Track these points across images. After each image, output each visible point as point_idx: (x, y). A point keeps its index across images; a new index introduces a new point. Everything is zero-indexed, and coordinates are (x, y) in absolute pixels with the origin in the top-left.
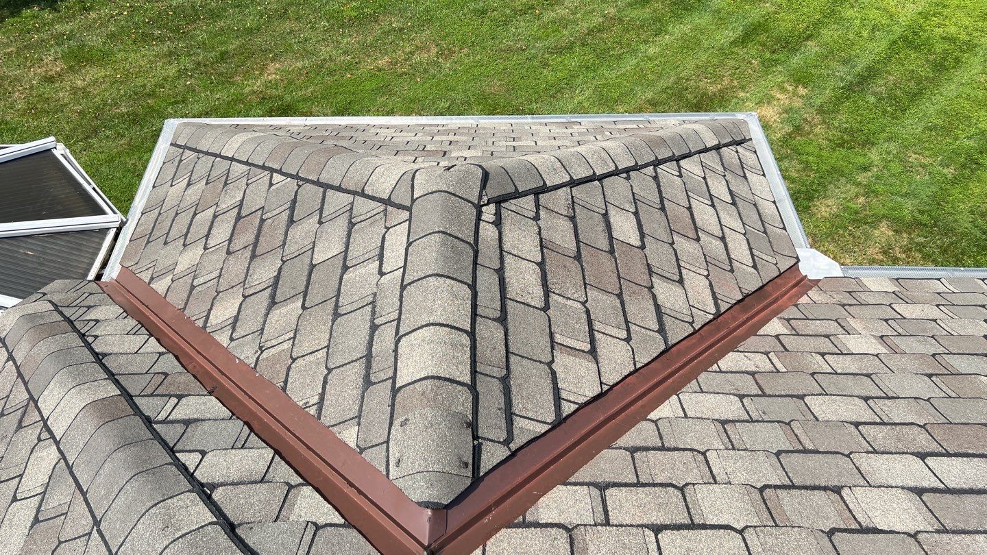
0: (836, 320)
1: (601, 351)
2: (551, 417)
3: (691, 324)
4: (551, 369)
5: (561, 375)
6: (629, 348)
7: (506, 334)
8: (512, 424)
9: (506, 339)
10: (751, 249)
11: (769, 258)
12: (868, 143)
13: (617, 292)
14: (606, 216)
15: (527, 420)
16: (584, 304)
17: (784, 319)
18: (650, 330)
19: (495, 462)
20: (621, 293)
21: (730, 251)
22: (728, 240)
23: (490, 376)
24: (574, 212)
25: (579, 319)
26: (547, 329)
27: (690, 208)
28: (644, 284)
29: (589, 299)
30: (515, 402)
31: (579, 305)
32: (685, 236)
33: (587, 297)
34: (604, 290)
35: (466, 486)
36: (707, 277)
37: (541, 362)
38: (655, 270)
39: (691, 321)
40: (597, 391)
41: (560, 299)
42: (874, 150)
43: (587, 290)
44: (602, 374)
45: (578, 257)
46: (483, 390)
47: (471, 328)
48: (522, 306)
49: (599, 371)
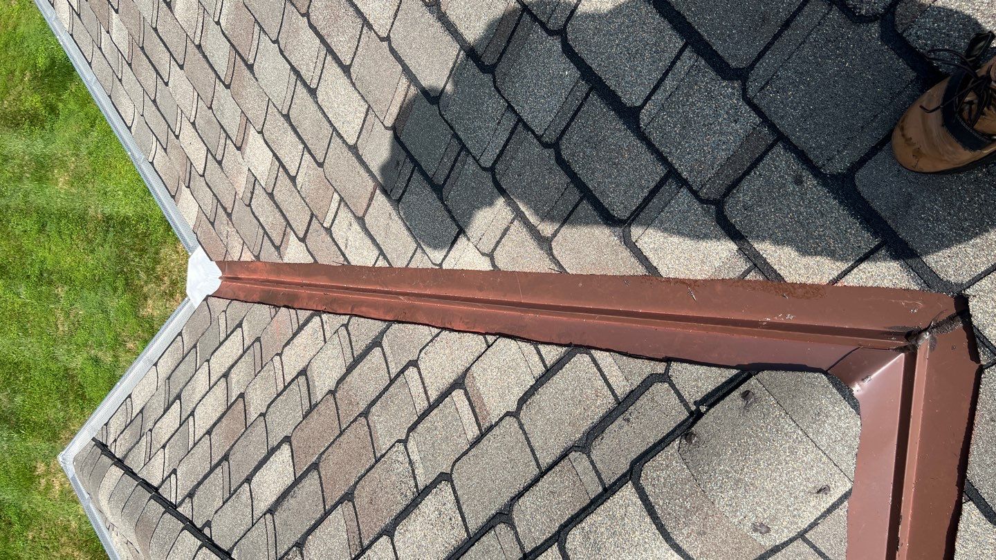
0: (249, 205)
1: (450, 377)
2: (582, 360)
3: (346, 326)
4: (519, 408)
5: (518, 392)
6: (422, 354)
7: (520, 495)
8: (632, 391)
9: (527, 489)
10: (221, 344)
11: (222, 322)
12: (68, 374)
13: (363, 420)
14: (271, 511)
15: (610, 381)
16: (404, 442)
17: (279, 253)
18: (384, 354)
19: (702, 369)
20: (360, 415)
21: (236, 358)
22: (224, 370)
23: (594, 467)
24: (290, 549)
25: (428, 430)
26: (471, 453)
27: (209, 432)
28: (332, 401)
29: (393, 441)
30: (601, 413)
31: (411, 444)
32: (245, 411)
33: (394, 445)
34: (371, 435)
35: (774, 373)
36: (280, 355)
37: (521, 426)
38: (306, 406)
39: (343, 328)
40: (503, 342)
41: (419, 471)
42: (74, 365)
43: (384, 452)
44: (477, 354)
45: (348, 497)
46: (622, 459)
47: (551, 546)
48: (464, 507)
49: (477, 359)
